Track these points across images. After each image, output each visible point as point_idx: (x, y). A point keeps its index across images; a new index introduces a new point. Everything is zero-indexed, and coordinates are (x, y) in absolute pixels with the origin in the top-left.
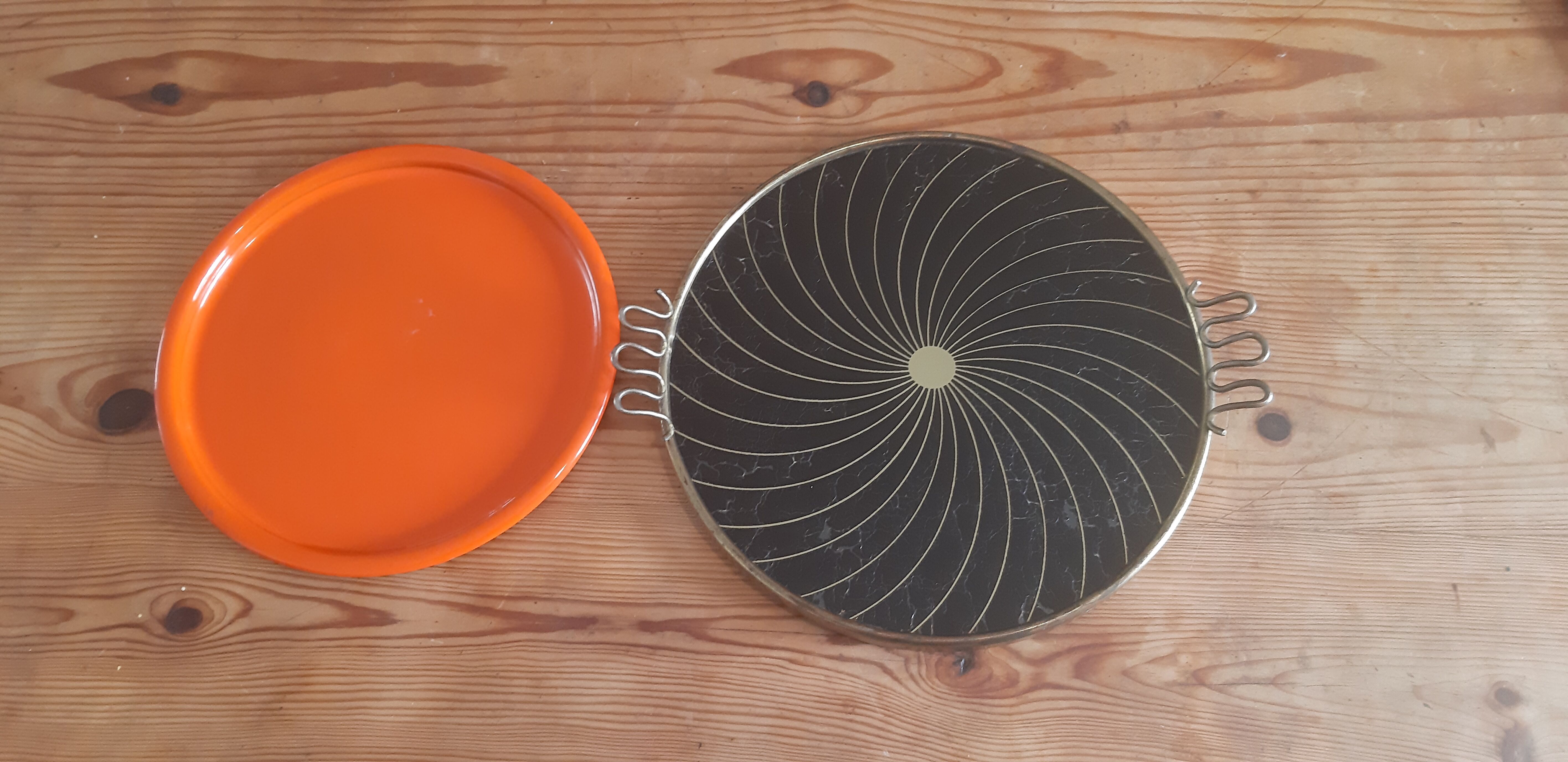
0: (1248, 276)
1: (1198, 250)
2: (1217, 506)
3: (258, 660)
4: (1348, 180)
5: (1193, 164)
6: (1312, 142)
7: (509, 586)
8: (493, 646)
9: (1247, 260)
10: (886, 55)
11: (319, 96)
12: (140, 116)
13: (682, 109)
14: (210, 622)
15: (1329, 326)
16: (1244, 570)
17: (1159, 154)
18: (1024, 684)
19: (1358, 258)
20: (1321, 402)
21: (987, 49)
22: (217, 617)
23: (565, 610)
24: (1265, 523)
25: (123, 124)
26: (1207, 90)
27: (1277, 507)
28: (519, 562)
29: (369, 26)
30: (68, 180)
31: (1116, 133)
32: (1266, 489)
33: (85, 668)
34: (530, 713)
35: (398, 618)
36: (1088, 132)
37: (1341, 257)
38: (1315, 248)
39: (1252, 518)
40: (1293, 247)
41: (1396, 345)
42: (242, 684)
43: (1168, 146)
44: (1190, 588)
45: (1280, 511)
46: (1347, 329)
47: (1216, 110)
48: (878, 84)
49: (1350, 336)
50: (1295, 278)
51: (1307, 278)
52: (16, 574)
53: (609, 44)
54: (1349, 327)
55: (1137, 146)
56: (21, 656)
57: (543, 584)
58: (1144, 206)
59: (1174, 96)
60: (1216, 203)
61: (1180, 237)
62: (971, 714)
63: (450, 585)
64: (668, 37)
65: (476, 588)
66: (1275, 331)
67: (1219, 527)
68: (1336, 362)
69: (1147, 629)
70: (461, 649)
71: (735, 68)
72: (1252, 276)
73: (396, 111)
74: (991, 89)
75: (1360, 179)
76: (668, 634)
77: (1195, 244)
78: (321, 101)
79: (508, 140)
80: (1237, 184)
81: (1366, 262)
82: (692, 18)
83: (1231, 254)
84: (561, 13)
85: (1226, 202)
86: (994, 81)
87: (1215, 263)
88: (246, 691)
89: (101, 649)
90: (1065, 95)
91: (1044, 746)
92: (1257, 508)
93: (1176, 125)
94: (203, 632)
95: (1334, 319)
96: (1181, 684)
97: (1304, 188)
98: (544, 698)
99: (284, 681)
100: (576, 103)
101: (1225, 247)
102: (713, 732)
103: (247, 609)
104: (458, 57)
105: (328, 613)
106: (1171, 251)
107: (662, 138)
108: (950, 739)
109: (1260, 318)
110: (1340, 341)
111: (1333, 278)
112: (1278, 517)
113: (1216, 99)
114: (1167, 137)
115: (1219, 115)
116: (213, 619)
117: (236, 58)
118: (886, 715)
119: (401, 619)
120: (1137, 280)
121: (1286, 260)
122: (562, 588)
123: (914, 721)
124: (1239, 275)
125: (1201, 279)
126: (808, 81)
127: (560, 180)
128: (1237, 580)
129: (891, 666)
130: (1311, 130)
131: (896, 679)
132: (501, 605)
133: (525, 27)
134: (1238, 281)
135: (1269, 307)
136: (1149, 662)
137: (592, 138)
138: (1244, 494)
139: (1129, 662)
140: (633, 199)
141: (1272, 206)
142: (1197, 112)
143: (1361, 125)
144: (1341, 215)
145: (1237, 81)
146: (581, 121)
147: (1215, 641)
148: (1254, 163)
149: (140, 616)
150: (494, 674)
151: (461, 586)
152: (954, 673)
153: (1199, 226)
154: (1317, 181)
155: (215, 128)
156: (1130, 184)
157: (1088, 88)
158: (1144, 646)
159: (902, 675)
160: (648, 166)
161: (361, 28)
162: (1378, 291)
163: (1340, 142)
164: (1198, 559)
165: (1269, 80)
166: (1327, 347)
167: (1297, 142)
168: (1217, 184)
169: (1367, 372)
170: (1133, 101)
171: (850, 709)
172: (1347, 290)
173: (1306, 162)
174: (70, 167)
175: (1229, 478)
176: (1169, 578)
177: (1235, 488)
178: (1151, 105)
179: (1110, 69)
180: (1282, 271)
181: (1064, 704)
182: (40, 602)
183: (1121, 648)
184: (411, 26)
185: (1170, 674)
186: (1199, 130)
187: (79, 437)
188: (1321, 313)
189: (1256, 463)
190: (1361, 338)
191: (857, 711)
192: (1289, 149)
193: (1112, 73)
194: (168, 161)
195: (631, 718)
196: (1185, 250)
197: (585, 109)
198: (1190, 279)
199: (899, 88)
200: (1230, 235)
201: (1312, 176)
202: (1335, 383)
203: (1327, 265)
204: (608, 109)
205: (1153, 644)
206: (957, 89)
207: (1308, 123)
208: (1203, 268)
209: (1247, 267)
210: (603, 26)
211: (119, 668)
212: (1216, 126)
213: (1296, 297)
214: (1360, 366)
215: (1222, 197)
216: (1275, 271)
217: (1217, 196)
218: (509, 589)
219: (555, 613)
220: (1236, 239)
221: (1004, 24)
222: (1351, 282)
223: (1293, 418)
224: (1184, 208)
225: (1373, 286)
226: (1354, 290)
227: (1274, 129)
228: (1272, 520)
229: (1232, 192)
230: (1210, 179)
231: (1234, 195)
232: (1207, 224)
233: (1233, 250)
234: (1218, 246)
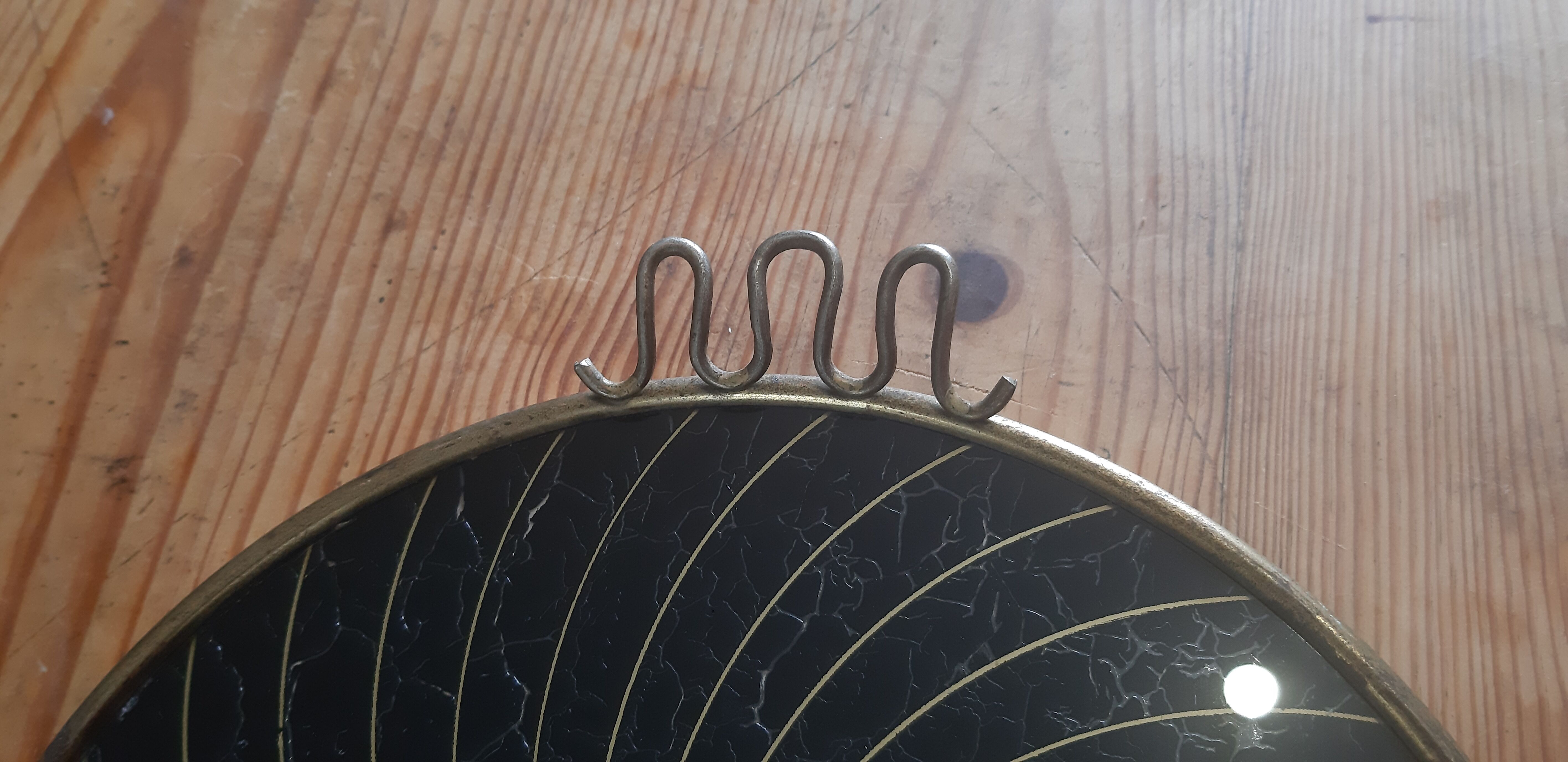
0: (588, 271)
1: (493, 364)
2: (1170, 450)
4: (427, 47)
5: (277, 335)
6: (319, 97)
9: (547, 267)
15: (746, 139)
17: (224, 401)
19: (603, 61)
20: (922, 182)
24: (1218, 349)
26: (117, 273)
27: (1178, 318)
31: (132, 491)
32: (1128, 332)
37: (591, 89)
38: (559, 132)
39: (1204, 377)
40: (545, 172)
41: (815, 29)
43: (212, 380)
45: (1190, 314)
46: (759, 109)
47: (170, 263)
49: (776, 104)
50: (617, 182)
51: (625, 159)
54: (756, 102)
55: (181, 450)
58: (341, 462)
59: (100, 341)
60: (389, 303)
61: (448, 395)
66: (735, 242)
67: (1228, 456)
68: (831, 142)
69: (1529, 698)
72: (591, 264)
75: (431, 30)
77: (476, 366)
80: (359, 253)
81: (617, 49)
83: (525, 295)
85: (394, 284)
87: (536, 334)
92: (1180, 363)
93: (168, 352)
95: (729, 128)
97: (415, 127)
101: (503, 305)
106: (478, 416)
110: (784, 123)
111: (638, 112)
112: (1203, 320)
113: (146, 256)
114: (188, 376)
115: (184, 258)
120: (532, 514)
121: (570, 191)
124: (580, 289)
125: (577, 352)
128: (1376, 444)
130: (292, 94)
138: (1140, 385)
141: (437, 195)
142: (158, 304)
144: (499, 72)
145: (124, 210)
148: (323, 208)
153: (433, 351)
154: (408, 103)
162: (686, 39)
163: (339, 49)
164: (1319, 524)
166: (792, 150)
167: (309, 123)
168: (343, 292)
169: (865, 89)
170: (69, 432)
172: (670, 92)
173: (358, 112)
175: (1097, 407)
176: (1378, 611)
178: (98, 397)
180: (595, 205)
186: (202, 306)
188: (712, 147)
189: (1060, 342)
190: (785, 87)
192: (319, 139)
196: (484, 390)
198: (564, 385)
200: (477, 291)
201: (394, 110)
202: (879, 152)
203: (605, 114)
207: (274, 95)
208: (542, 364)
209: (564, 271)
212: (207, 268)
213: (662, 186)
214: (850, 98)
215: (380, 287)
216: (592, 217)
217: (374, 296)
220: (492, 280)
222: (655, 81)
224: (377, 375)
225: (674, 45)
226: (674, 82)
227: (262, 159)
228: (1211, 335)
229: (374, 266)
230: (325, 306)
231: (383, 263)
232: (435, 331)
233: (514, 291)
234: (496, 319)
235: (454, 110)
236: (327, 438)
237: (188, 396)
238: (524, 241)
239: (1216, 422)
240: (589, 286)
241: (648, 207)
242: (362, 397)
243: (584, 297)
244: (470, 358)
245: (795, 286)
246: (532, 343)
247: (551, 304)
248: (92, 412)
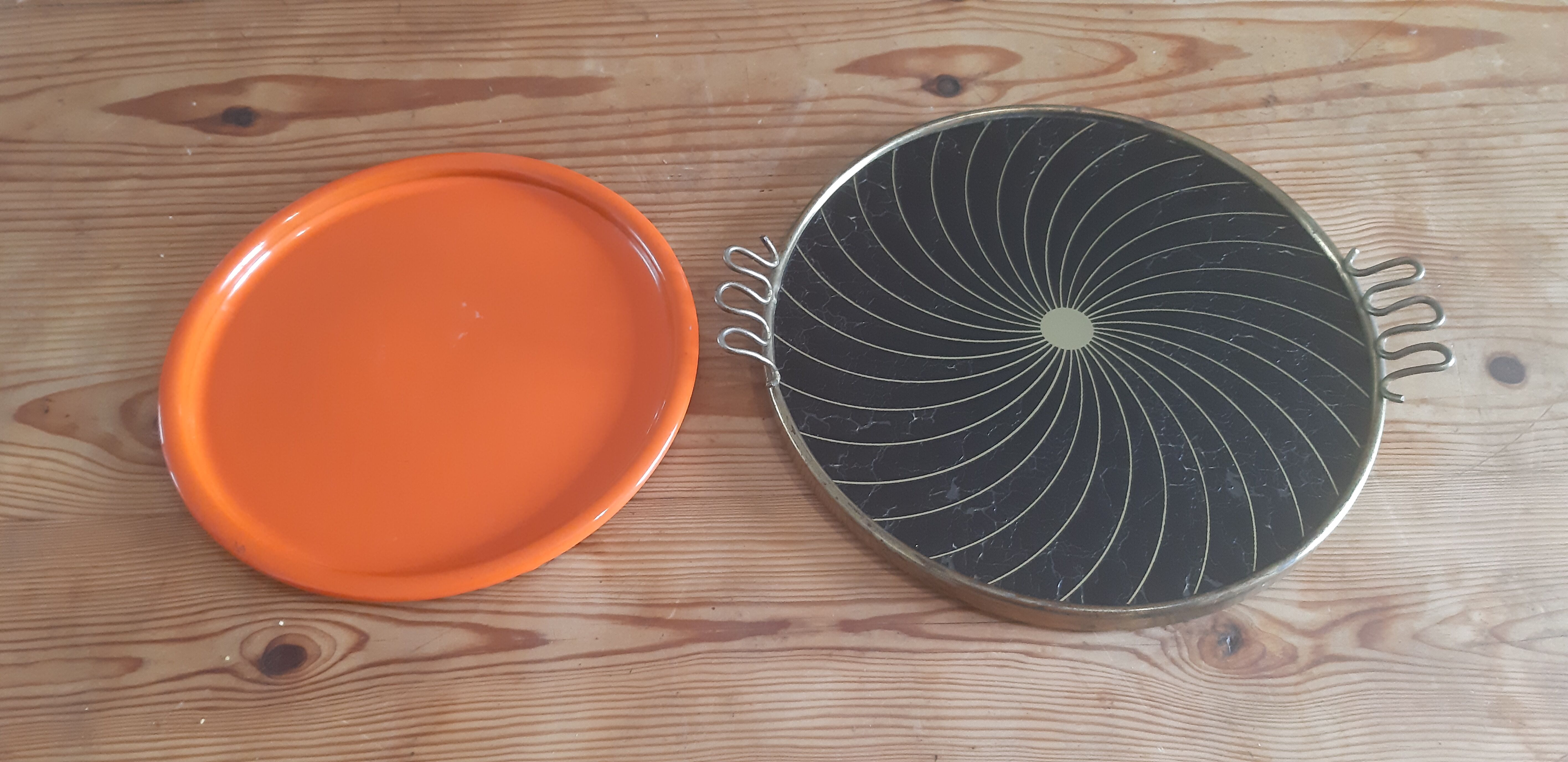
0: (1437, 229)
1: (1379, 208)
3: (377, 700)
4: (1513, 137)
5: (1352, 130)
6: (1466, 106)
7: (680, 592)
8: (668, 661)
9: (1432, 214)
10: (1013, 49)
11: (410, 112)
12: (210, 138)
13: (807, 106)
14: (316, 660)
15: (1534, 272)
16: (1516, 517)
17: (1315, 123)
18: (1304, 658)
19: (1541, 207)
20: (1548, 343)
21: (1116, 39)
22: (324, 654)
23: (749, 615)
24: (1525, 467)
25: (190, 147)
26: (1346, 66)
27: (1533, 450)
28: (690, 565)
29: (461, 46)
30: (128, 202)
31: (1266, 107)
32: (1516, 432)
33: (158, 725)
34: (724, 735)
35: (547, 638)
36: (1237, 107)
37: (1525, 206)
38: (1496, 200)
39: (1509, 462)
40: (1476, 200)
42: (360, 729)
43: (1322, 116)
44: (1463, 541)
45: (1537, 454)
46: (1553, 273)
47: (1362, 82)
48: (1011, 73)
49: (1557, 279)
50: (1486, 228)
51: (1498, 228)
52: (68, 622)
53: (721, 52)
54: (1556, 271)
55: (1291, 117)
56: (76, 717)
57: (720, 587)
59: (1317, 72)
60: (1385, 164)
62: (1251, 697)
63: (609, 596)
64: (782, 43)
65: (640, 597)
67: (1478, 475)
68: (1551, 304)
69: (1428, 588)
70: (630, 667)
71: (856, 67)
72: (1441, 229)
73: (498, 122)
74: (1128, 73)
75: (1522, 136)
76: (877, 633)
77: (1376, 202)
78: (413, 116)
79: (623, 143)
80: (1401, 146)
81: (1550, 211)
82: (804, 25)
83: (1415, 210)
84: (665, 27)
85: (1395, 163)
86: (1130, 66)
88: (365, 737)
89: (177, 702)
90: (1204, 76)
91: (1344, 726)
92: (1512, 453)
93: (1325, 97)
94: (307, 673)
95: (1536, 264)
96: (1481, 644)
97: (1470, 146)
98: (738, 717)
99: (413, 721)
100: (693, 107)
101: (1406, 203)
102: (949, 741)
103: (362, 641)
104: (561, 70)
105: (462, 638)
107: (790, 133)
108: (1234, 727)
109: (1461, 267)
110: (1549, 284)
111: (1523, 227)
112: (1536, 460)
113: (1360, 73)
114: (1319, 108)
115: (1366, 86)
116: (319, 655)
117: (317, 80)
118: (1152, 706)
119: (554, 638)
121: (1471, 212)
122: (743, 590)
123: (1185, 711)
124: (1429, 228)
126: (935, 75)
127: (686, 178)
128: (1511, 529)
129: (1146, 651)
130: (1461, 95)
131: (1155, 665)
132: (672, 614)
133: (628, 41)
134: (1428, 234)
135: (1468, 256)
136: (1439, 623)
137: (713, 137)
138: (1494, 439)
139: (1418, 625)
140: (766, 192)
141: (1443, 164)
142: (1343, 85)
143: (1508, 90)
144: (1514, 169)
145: (1375, 56)
146: (700, 122)
147: (1506, 594)
148: (1414, 126)
149: (228, 658)
150: (674, 693)
151: (622, 596)
152: (1221, 653)
153: (1374, 185)
154: (1480, 140)
155: (296, 145)
156: (1293, 151)
157: (1225, 69)
158: (1430, 606)
159: (1162, 660)
160: (778, 160)
161: (452, 48)
163: (1492, 104)
165: (1406, 54)
166: (1539, 290)
167: (1450, 107)
168: (1382, 146)
170: (1276, 77)
171: (1108, 703)
172: (1542, 236)
173: (1465, 123)
174: (130, 190)
177: (1482, 434)
178: (1295, 80)
179: (1245, 51)
180: (1471, 223)
181: (1355, 677)
182: (98, 652)
183: (1404, 611)
184: (505, 45)
185: (1464, 634)
186: (1349, 100)
187: (147, 464)
188: (1523, 259)
189: (1498, 407)
191: (1116, 704)
192: (1444, 113)
193: (1250, 55)
194: (245, 179)
195: (848, 732)
196: (1365, 208)
197: (702, 111)
199: (1033, 77)
200: (1408, 192)
201: (1474, 136)
202: (1556, 324)
203: (1517, 215)
204: (728, 110)
205: (1438, 604)
206: (1093, 75)
207: (1456, 89)
209: (1433, 220)
210: (712, 37)
211: (203, 721)
212: (1366, 96)
213: (1493, 245)
215: (1391, 158)
216: (1464, 223)
217: (1385, 157)
218: (680, 595)
219: (739, 619)
220: (1416, 196)
221: (1129, 17)
222: (1546, 229)
223: (1523, 360)
224: (1354, 170)
226: (1546, 237)
227: (1425, 96)
228: (1531, 463)
229: (1399, 153)
230: (1373, 142)
231: (1403, 156)
232: (1382, 183)
233: (1416, 206)
234: (1399, 203)
235: (1487, 158)
236: (1320, 162)
237: (1312, 110)
238: (1439, 202)
239: (1491, 469)
240: (1432, 231)
241: (1480, 242)
242: (1342, 168)
243: (1426, 231)
244: (1377, 199)
245: (1472, 306)
246: (1395, 218)
247: (1415, 220)
248: (1288, 81)
